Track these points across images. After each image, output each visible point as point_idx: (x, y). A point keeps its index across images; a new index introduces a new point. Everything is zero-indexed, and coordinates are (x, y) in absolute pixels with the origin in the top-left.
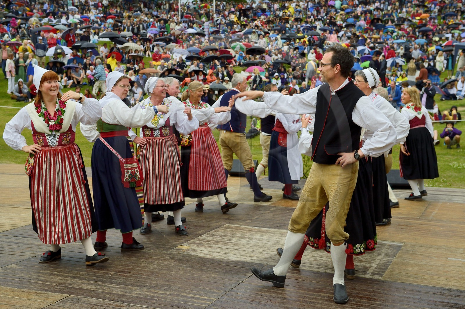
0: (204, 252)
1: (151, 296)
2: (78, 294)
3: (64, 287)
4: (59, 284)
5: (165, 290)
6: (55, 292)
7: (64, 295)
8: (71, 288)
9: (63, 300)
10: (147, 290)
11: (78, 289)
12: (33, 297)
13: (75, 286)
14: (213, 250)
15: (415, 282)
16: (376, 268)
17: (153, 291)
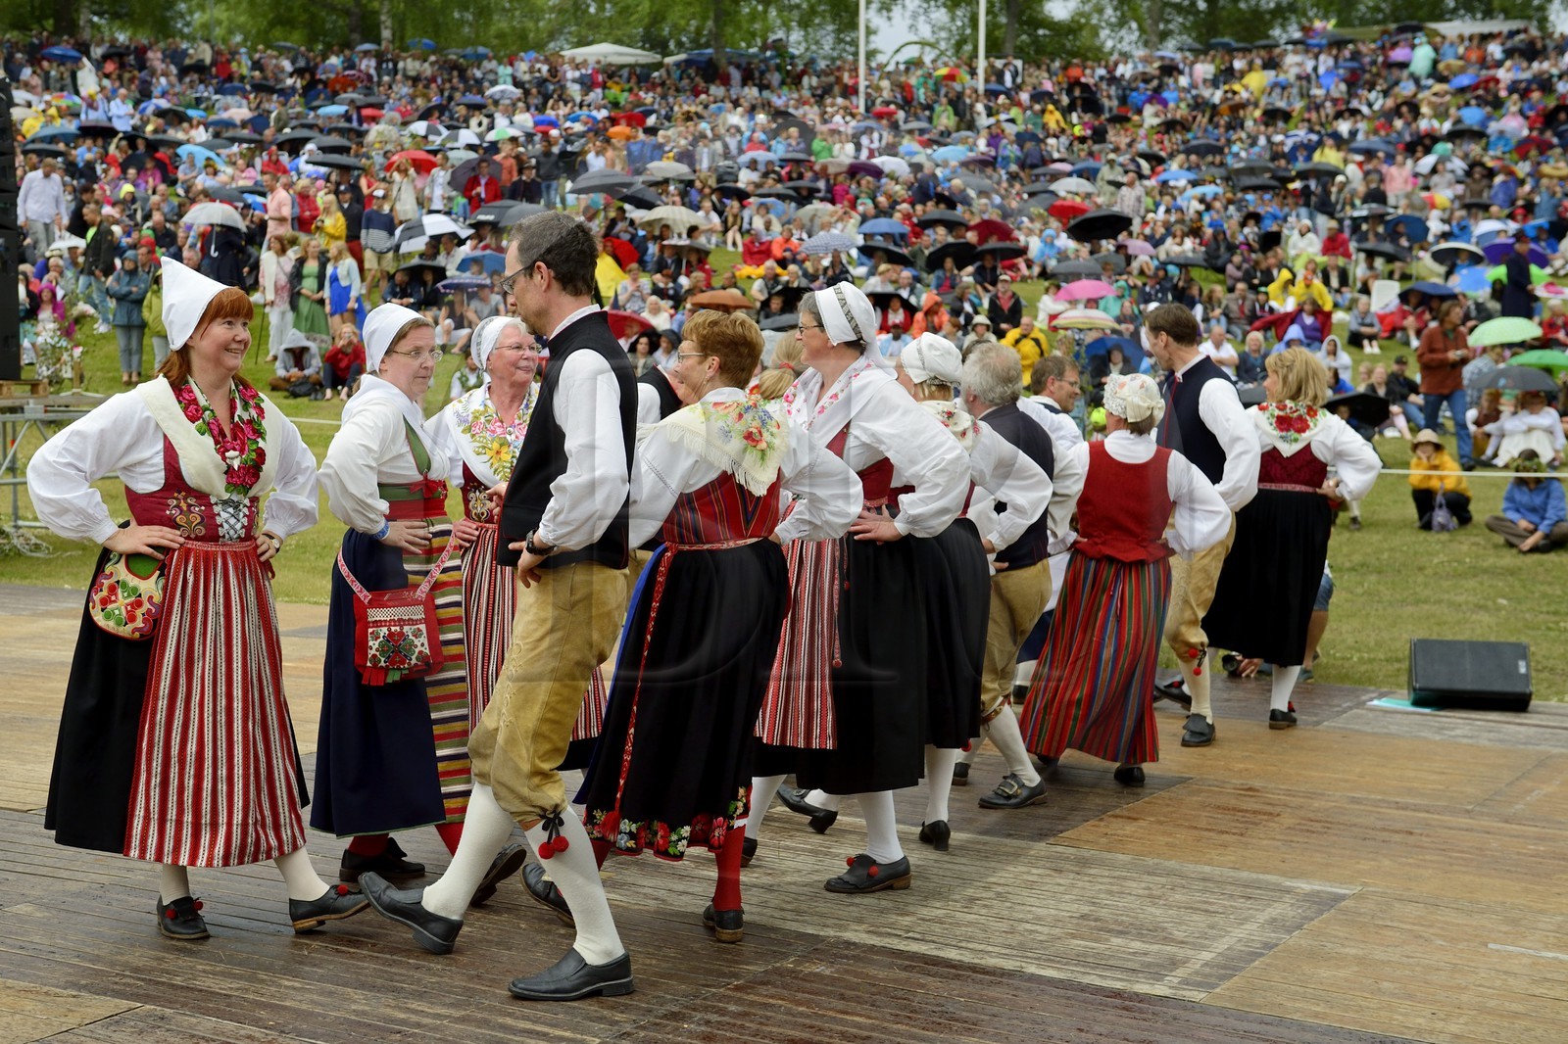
0: (650, 891)
1: (394, 1021)
2: (169, 1003)
3: (143, 980)
4: (136, 970)
5: (452, 1005)
6: (105, 994)
7: (125, 1004)
8: (163, 983)
9: (114, 1020)
10: (393, 1003)
11: (182, 987)
12: (29, 1005)
13: (178, 981)
14: (680, 887)
15: (1316, 1015)
16: (1206, 964)
17: (414, 1005)
